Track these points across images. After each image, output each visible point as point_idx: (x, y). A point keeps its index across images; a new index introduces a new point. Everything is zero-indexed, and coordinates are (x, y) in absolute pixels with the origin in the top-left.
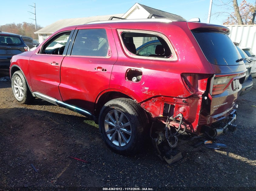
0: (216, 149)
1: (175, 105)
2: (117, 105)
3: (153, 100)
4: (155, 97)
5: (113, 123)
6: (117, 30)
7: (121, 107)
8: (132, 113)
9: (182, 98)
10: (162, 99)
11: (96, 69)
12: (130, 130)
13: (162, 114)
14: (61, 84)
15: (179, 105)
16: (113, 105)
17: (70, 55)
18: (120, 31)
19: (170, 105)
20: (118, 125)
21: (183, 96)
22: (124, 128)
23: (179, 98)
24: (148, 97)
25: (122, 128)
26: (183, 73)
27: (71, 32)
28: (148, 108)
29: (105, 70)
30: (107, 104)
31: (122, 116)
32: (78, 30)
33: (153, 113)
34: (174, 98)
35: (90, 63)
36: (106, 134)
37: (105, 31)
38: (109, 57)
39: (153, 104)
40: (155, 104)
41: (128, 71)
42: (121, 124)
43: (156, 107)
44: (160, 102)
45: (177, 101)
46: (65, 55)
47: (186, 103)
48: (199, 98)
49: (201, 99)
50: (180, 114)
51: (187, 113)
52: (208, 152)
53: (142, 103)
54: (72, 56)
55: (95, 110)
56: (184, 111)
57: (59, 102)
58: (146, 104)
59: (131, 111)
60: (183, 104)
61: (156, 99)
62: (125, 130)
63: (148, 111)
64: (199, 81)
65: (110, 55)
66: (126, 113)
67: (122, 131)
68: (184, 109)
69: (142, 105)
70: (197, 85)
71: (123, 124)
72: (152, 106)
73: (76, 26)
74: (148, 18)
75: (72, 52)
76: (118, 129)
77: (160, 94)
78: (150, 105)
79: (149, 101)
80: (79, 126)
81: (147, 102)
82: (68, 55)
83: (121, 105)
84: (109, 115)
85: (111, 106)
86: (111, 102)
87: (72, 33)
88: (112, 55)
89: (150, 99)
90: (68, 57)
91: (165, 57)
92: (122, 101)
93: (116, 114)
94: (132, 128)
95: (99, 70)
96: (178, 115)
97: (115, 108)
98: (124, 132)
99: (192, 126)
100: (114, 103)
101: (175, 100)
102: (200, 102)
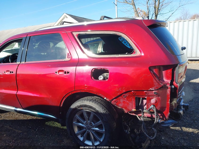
0: (171, 126)
1: (146, 98)
2: (86, 106)
3: (124, 96)
4: (125, 93)
5: (83, 124)
6: (73, 33)
7: (91, 107)
8: (104, 112)
9: (153, 90)
10: (133, 94)
11: (57, 72)
12: (103, 128)
13: (135, 108)
14: (18, 91)
15: (150, 97)
16: (81, 106)
17: (25, 62)
18: (75, 34)
19: (141, 98)
20: (89, 125)
21: (154, 89)
22: (96, 127)
23: (150, 90)
24: (118, 94)
25: (93, 127)
26: (150, 67)
27: (22, 39)
28: (119, 104)
29: (68, 73)
30: (73, 106)
31: (92, 116)
32: (30, 37)
33: (126, 108)
34: (145, 91)
35: (49, 67)
36: (76, 135)
37: (60, 35)
38: (69, 59)
39: (125, 99)
40: (126, 99)
41: (93, 71)
42: (92, 124)
43: (128, 102)
44: (131, 96)
45: (148, 94)
46: (19, 63)
47: (157, 95)
48: (168, 88)
49: (169, 88)
50: (152, 105)
51: (159, 104)
52: (166, 130)
53: (112, 100)
54: (27, 62)
55: (60, 113)
56: (156, 102)
57: (18, 109)
58: (117, 100)
59: (102, 110)
60: (154, 96)
61: (127, 95)
62: (97, 129)
63: (120, 108)
64: (164, 72)
65: (69, 57)
66: (97, 113)
67: (94, 130)
68: (156, 100)
69: (113, 102)
70: (162, 76)
71: (94, 123)
72: (124, 102)
73: (27, 33)
74: (101, 19)
75: (27, 58)
76: (89, 129)
77: (131, 90)
78: (122, 101)
79: (120, 97)
80: (43, 130)
81: (118, 98)
82: (23, 62)
83: (89, 105)
84: (77, 116)
85: (79, 107)
86: (78, 103)
87: (23, 41)
88: (71, 57)
89: (120, 95)
90: (23, 64)
91: (126, 53)
92: (90, 100)
93: (85, 115)
94: (105, 126)
95: (60, 73)
96: (150, 107)
97: (84, 108)
98: (95, 131)
99: (163, 114)
100: (82, 104)
101: (146, 93)
102: (168, 91)
